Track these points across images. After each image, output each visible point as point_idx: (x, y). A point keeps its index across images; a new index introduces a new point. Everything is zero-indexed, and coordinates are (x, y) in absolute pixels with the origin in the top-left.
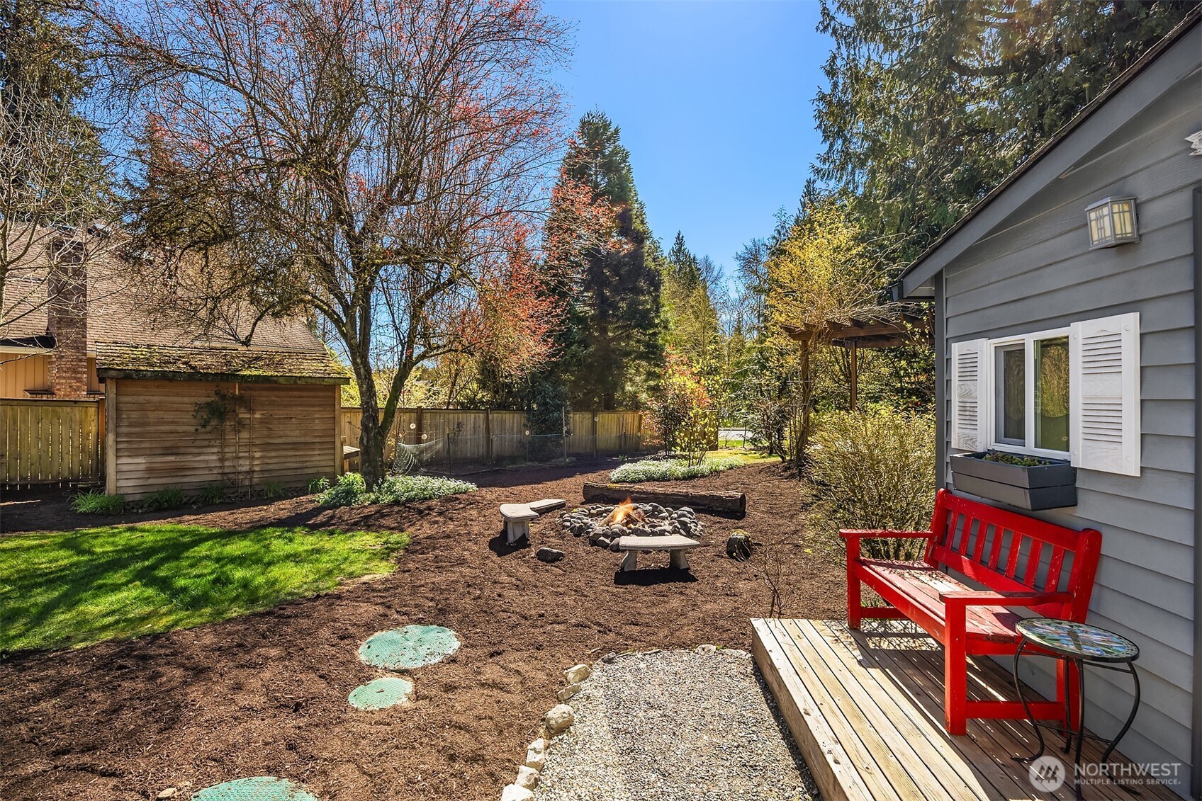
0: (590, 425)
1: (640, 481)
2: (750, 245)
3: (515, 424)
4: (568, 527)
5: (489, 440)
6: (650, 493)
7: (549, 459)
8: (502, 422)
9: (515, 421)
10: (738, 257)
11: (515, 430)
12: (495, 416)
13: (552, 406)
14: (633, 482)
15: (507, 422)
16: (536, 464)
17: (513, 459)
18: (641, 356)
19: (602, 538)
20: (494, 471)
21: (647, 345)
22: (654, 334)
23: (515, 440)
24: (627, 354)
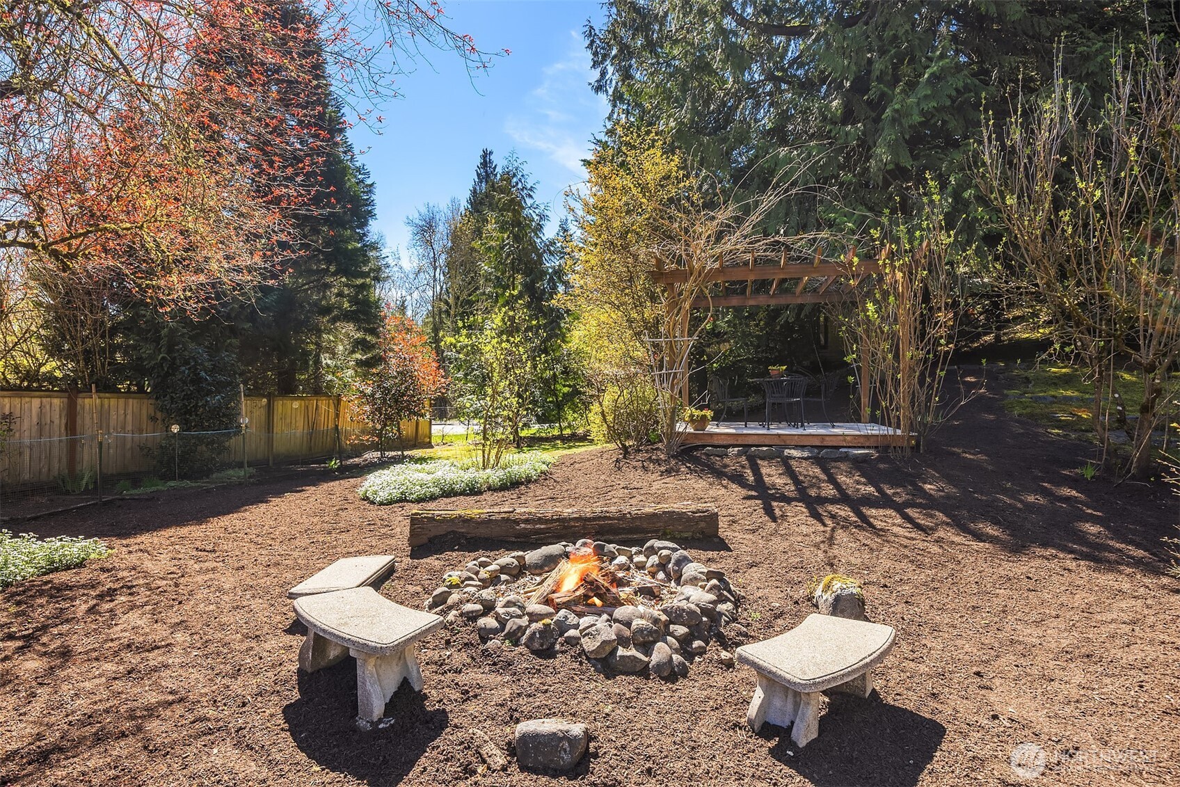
0: (263, 418)
1: (433, 498)
2: (424, 210)
3: (129, 417)
4: (495, 631)
5: (72, 447)
6: (552, 521)
7: (204, 472)
8: (103, 415)
9: (130, 411)
10: (410, 222)
11: (129, 427)
12: (90, 403)
13: (209, 384)
14: (420, 500)
15: (113, 413)
16: (187, 483)
17: (136, 479)
18: (347, 317)
19: (621, 652)
20: (105, 503)
21: (353, 300)
22: (364, 287)
23: (129, 445)
24: (326, 311)
